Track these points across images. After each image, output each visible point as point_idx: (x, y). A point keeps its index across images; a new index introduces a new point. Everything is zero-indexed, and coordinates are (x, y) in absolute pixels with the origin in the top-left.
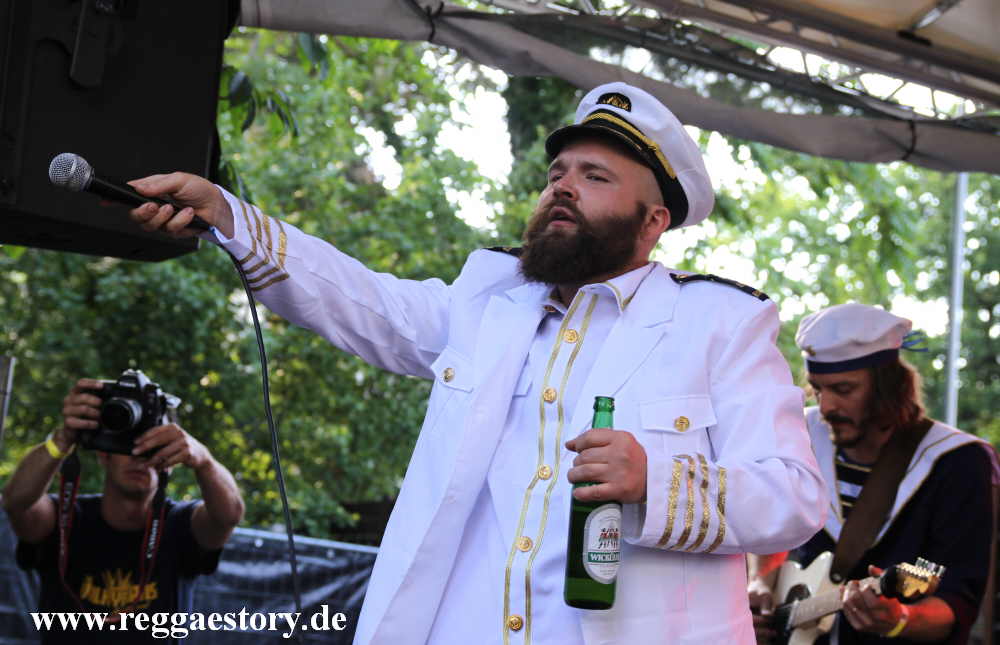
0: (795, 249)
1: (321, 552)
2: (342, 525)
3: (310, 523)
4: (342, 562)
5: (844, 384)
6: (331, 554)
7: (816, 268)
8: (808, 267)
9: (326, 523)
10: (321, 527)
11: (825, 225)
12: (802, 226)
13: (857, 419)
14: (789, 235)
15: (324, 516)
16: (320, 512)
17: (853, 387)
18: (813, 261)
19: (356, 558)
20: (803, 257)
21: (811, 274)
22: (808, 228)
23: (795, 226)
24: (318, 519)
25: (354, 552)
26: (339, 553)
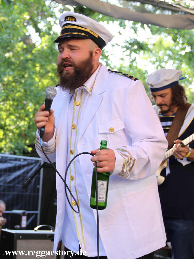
0: (168, 59)
1: (19, 160)
2: (26, 152)
3: (16, 151)
4: (25, 163)
5: (163, 94)
6: (22, 160)
7: (175, 65)
8: (173, 65)
9: (22, 151)
10: (20, 152)
11: (178, 51)
12: (171, 52)
13: (168, 104)
14: (166, 55)
15: (20, 149)
16: (20, 148)
17: (166, 94)
18: (174, 63)
19: (30, 161)
20: (171, 62)
21: (174, 67)
22: (173, 53)
23: (168, 52)
24: (19, 150)
25: (29, 160)
26: (25, 160)
